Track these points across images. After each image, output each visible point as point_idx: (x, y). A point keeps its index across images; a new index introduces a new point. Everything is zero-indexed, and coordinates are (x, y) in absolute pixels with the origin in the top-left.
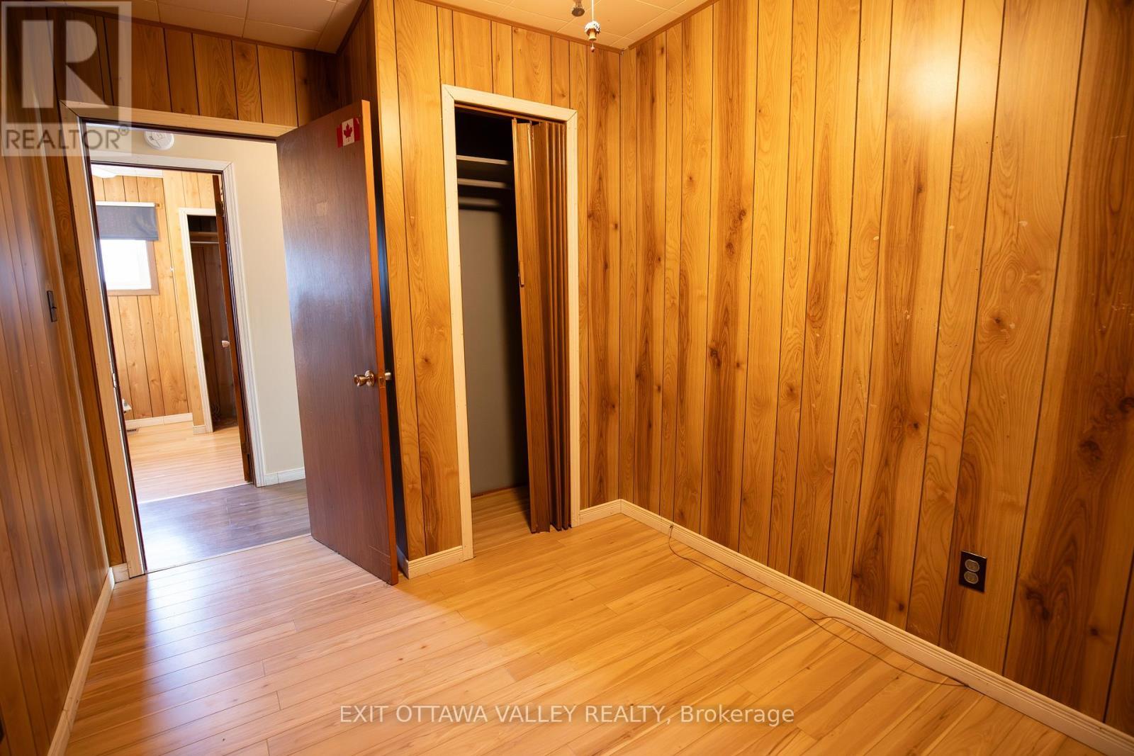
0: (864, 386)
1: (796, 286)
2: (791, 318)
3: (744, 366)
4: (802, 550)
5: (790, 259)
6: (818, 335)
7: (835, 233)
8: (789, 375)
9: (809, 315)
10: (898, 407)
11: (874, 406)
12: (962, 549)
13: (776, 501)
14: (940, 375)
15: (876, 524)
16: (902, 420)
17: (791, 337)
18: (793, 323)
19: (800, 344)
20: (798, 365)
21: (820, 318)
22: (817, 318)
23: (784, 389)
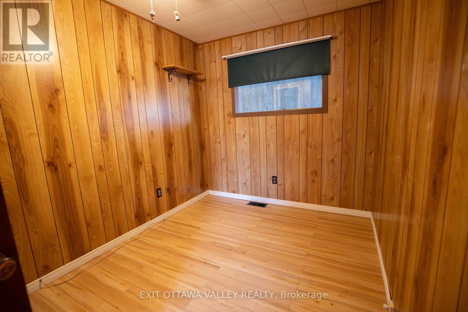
0: (126, 157)
1: (94, 126)
2: (94, 139)
3: (74, 165)
4: (118, 224)
5: (89, 115)
6: (107, 144)
7: (106, 106)
8: (98, 162)
9: (102, 137)
10: (136, 160)
11: (130, 162)
12: (156, 189)
13: (104, 215)
14: (144, 148)
15: (138, 197)
16: (138, 164)
17: (96, 147)
18: (96, 141)
19: (100, 148)
20: (101, 157)
21: (106, 137)
22: (105, 137)
23: (97, 168)
